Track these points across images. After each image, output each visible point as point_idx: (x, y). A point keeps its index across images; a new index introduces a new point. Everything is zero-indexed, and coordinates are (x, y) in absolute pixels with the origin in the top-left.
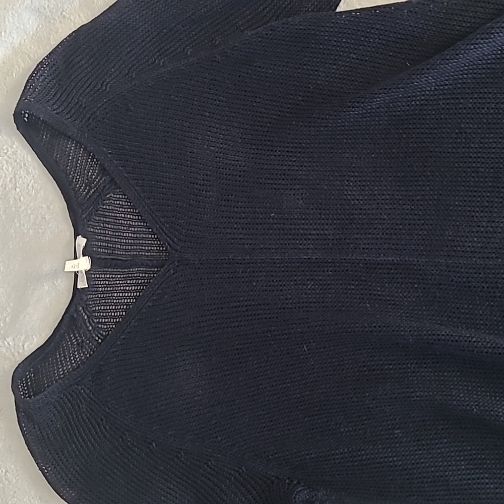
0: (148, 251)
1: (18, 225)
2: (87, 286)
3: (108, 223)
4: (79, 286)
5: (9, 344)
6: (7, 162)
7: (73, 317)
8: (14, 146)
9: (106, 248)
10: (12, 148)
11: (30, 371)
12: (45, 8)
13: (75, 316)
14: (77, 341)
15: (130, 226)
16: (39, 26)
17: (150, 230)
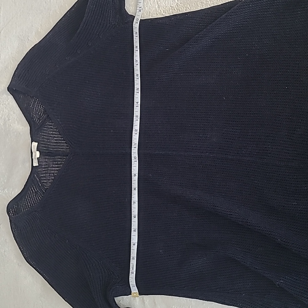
0: (62, 149)
1: (10, 137)
2: (38, 165)
3: (45, 136)
4: (34, 165)
5: (6, 192)
6: (6, 108)
7: (32, 179)
8: (9, 100)
9: (45, 147)
10: (8, 101)
11: (15, 204)
12: (21, 36)
13: (33, 179)
14: (35, 191)
15: (55, 137)
16: (19, 44)
17: (63, 139)
